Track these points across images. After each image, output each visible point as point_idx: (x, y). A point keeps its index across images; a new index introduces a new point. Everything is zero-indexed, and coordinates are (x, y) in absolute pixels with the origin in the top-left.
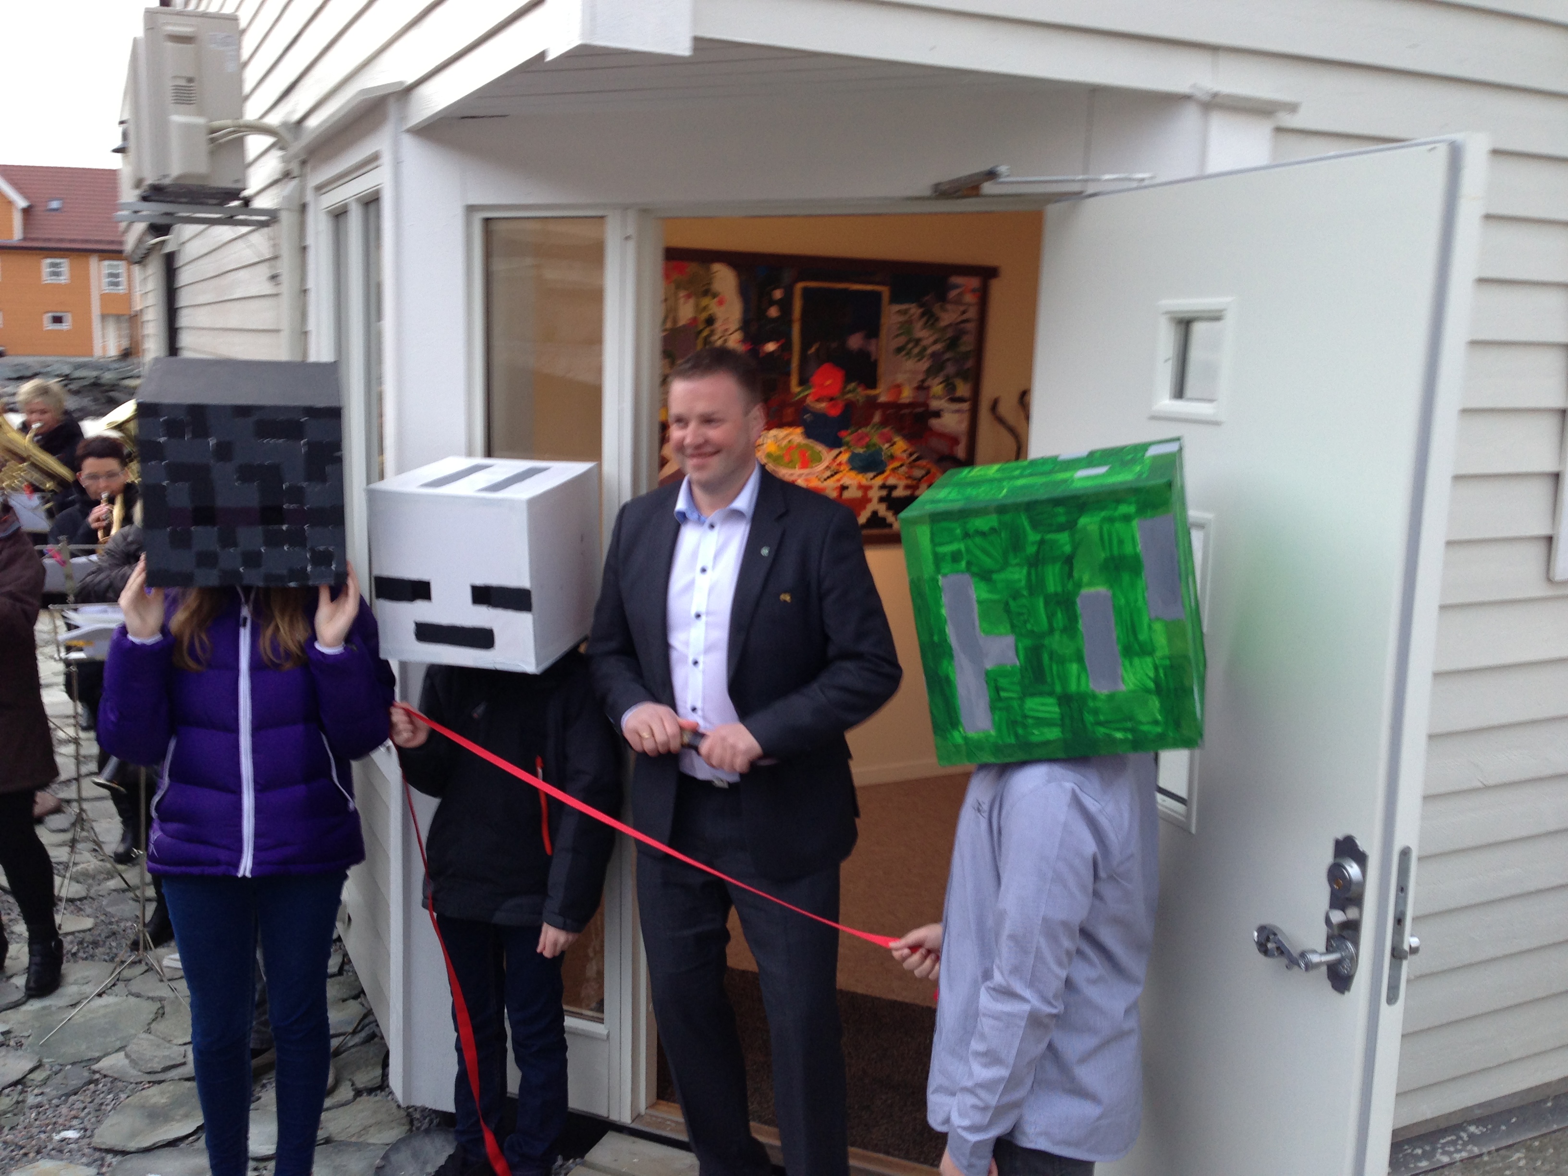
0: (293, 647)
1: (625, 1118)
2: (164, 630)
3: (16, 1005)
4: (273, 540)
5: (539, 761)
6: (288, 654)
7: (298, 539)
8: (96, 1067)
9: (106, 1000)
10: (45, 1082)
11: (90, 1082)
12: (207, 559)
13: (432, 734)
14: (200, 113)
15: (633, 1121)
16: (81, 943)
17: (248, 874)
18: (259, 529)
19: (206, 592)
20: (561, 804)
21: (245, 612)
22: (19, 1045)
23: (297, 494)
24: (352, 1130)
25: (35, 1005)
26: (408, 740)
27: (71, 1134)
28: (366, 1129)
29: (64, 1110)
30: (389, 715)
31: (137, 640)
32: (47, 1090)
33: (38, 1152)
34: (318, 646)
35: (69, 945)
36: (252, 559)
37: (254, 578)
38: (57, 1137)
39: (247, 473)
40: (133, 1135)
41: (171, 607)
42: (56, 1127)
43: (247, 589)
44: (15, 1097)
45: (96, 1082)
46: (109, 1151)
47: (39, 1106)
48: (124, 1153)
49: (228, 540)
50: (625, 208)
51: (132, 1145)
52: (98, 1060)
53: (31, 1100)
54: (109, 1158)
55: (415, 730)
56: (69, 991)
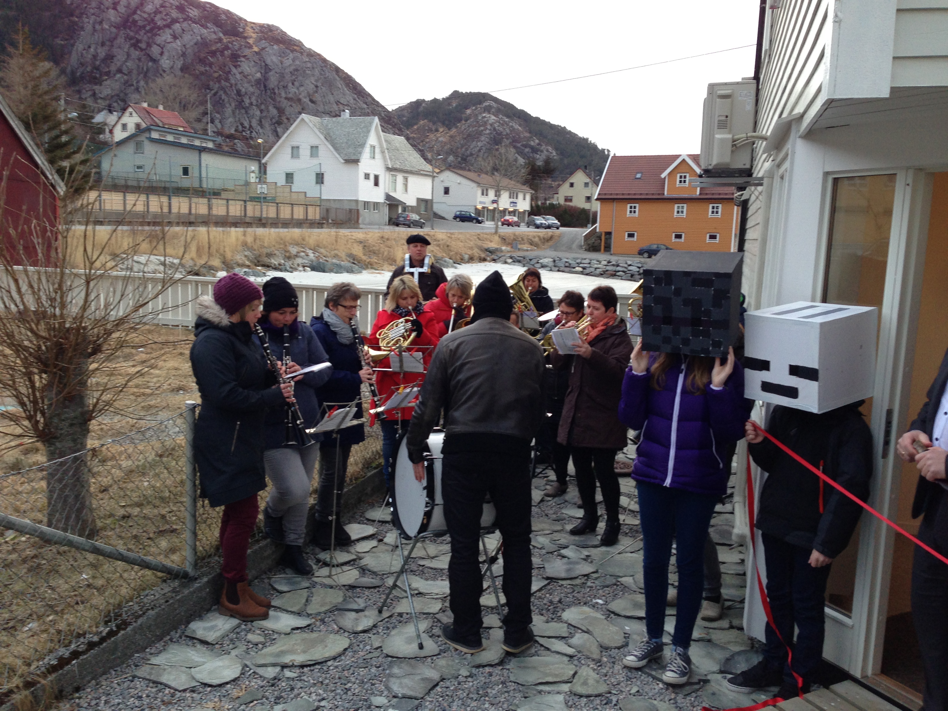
0: (701, 386)
1: (858, 674)
2: (648, 370)
3: (596, 547)
4: (696, 334)
5: (822, 462)
6: (698, 389)
7: (706, 334)
8: (620, 579)
9: (633, 555)
10: (596, 579)
11: (615, 584)
12: (667, 340)
13: (765, 439)
14: (729, 133)
15: (862, 678)
16: (631, 529)
17: (668, 486)
18: (689, 329)
19: (668, 355)
20: (833, 488)
21: (683, 367)
22: (592, 562)
23: (707, 313)
24: (723, 641)
25: (603, 549)
26: (752, 439)
27: (600, 601)
28: (729, 642)
29: (601, 591)
30: (745, 425)
31: (635, 373)
32: (596, 582)
33: (585, 604)
34: (712, 386)
35: (624, 529)
36: (686, 342)
37: (685, 350)
38: (594, 601)
39: (686, 302)
40: (625, 609)
41: (652, 360)
42: (595, 597)
43: (686, 356)
44: (583, 581)
45: (617, 585)
46: (613, 612)
47: (591, 587)
48: (619, 615)
49: (676, 333)
50: (908, 168)
51: (623, 613)
52: (621, 577)
53: (589, 584)
54: (612, 615)
55: (757, 435)
56: (619, 547)
